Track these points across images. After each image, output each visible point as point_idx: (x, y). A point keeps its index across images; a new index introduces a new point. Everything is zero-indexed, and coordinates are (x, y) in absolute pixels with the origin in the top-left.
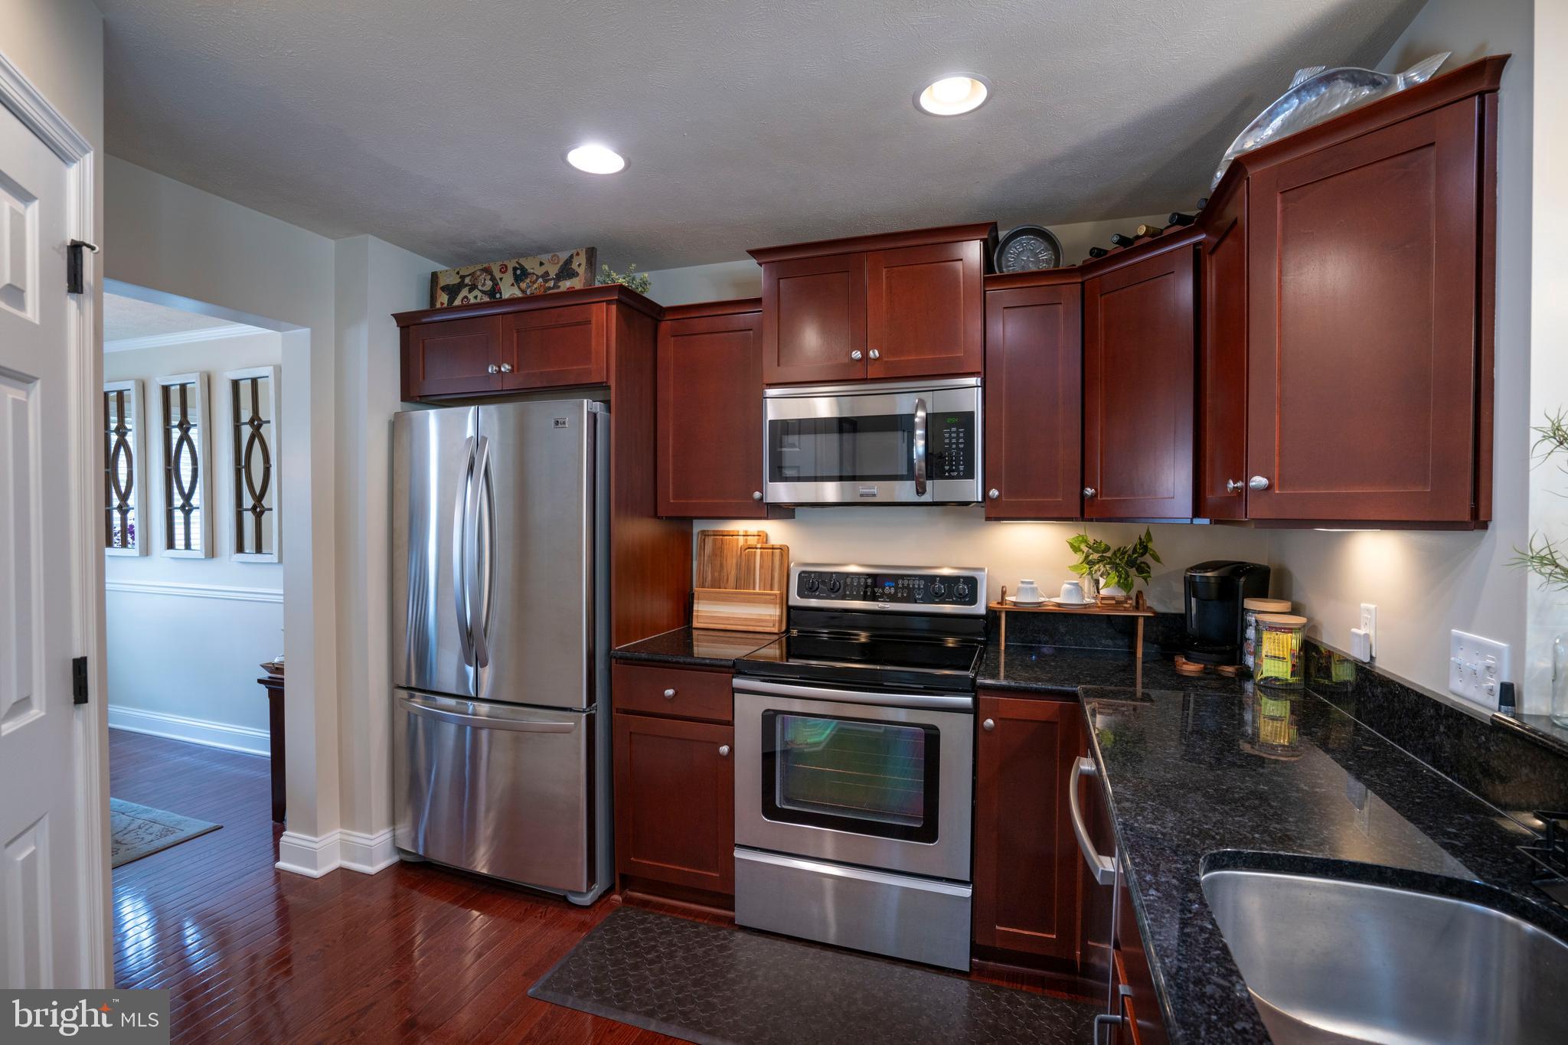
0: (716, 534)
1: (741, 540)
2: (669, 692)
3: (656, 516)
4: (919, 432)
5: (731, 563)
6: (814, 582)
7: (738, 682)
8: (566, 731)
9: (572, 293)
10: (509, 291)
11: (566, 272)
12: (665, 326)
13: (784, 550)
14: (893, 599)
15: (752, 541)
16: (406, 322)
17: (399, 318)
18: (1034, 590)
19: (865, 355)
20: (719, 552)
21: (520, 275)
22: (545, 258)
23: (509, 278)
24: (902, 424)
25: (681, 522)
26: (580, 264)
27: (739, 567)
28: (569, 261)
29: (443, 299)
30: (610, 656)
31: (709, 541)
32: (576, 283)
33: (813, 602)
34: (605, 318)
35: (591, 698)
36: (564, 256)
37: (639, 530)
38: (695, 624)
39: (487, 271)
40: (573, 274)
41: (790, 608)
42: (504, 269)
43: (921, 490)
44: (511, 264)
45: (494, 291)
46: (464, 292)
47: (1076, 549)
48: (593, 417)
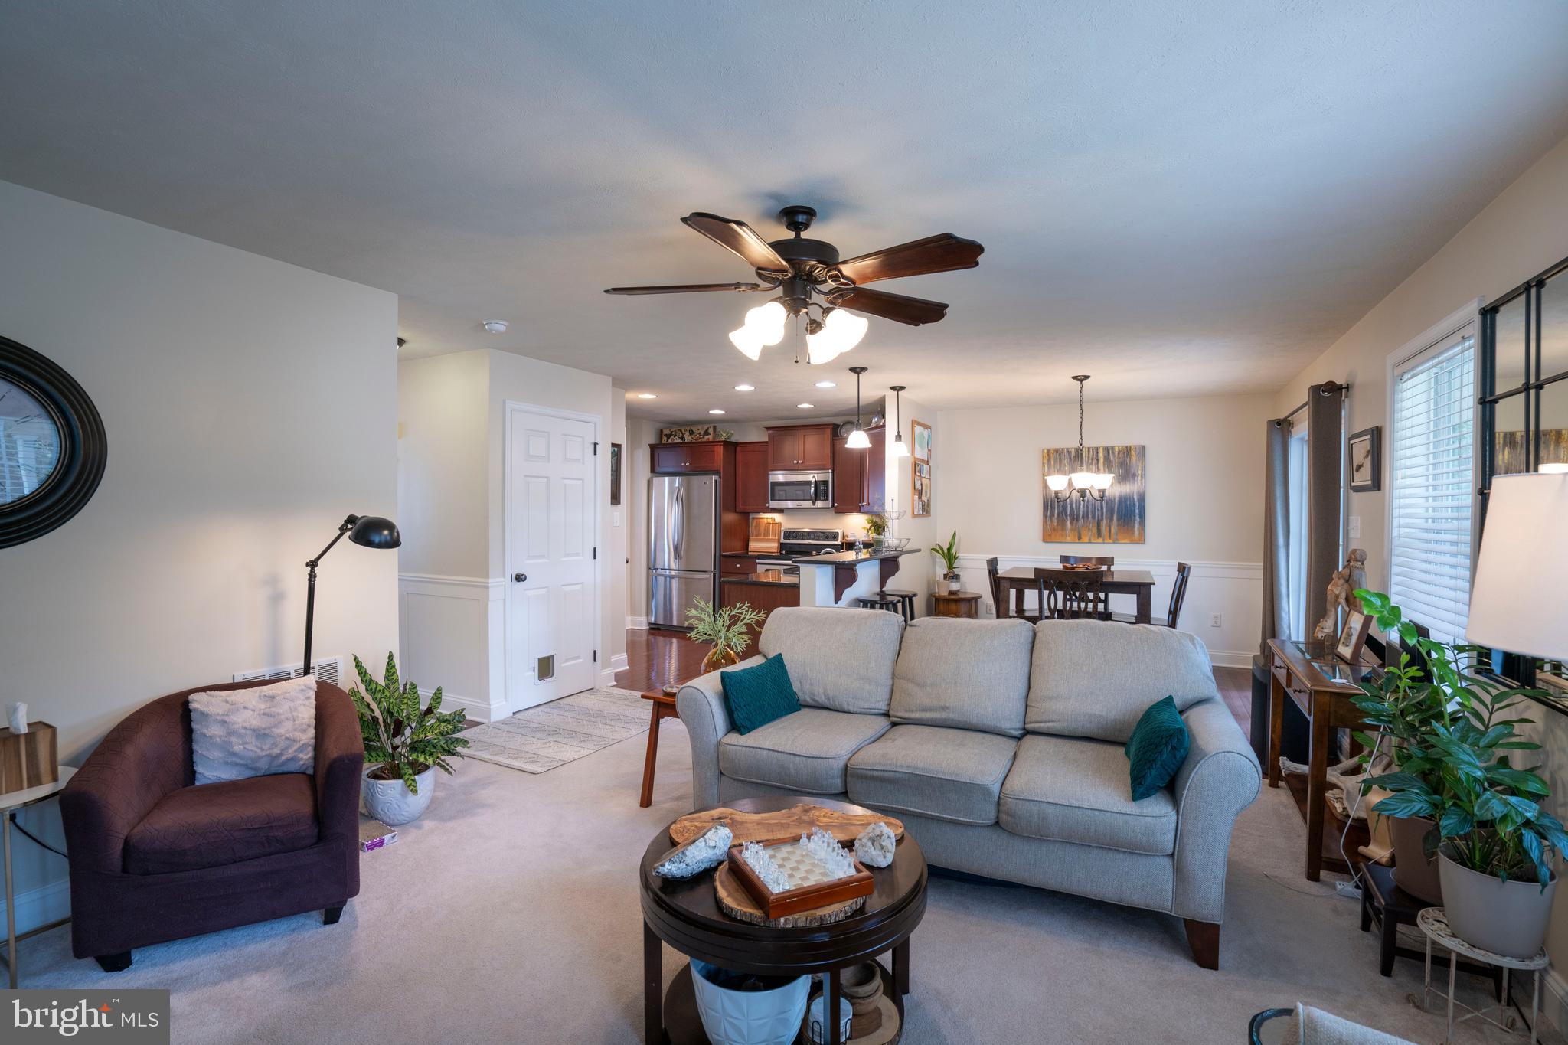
0: (757, 518)
1: (766, 521)
2: (738, 566)
3: (735, 512)
4: (813, 485)
5: (762, 529)
6: (789, 534)
7: (758, 561)
8: (707, 579)
9: (708, 442)
10: (688, 438)
11: (707, 433)
12: (738, 449)
13: (780, 524)
14: (813, 540)
15: (769, 521)
16: (653, 447)
17: (650, 445)
18: (855, 536)
19: (798, 462)
20: (758, 524)
21: (692, 433)
22: (700, 427)
23: (687, 433)
24: (808, 483)
25: (746, 514)
26: (711, 431)
27: (765, 530)
28: (707, 430)
29: (665, 438)
30: (721, 555)
31: (755, 521)
32: (710, 437)
33: (788, 541)
34: (719, 450)
35: (714, 569)
36: (706, 427)
37: (730, 517)
38: (750, 550)
39: (680, 430)
40: (709, 434)
41: (781, 544)
42: (686, 430)
43: (814, 504)
44: (688, 429)
45: (682, 438)
46: (672, 437)
47: (869, 523)
48: (716, 481)
